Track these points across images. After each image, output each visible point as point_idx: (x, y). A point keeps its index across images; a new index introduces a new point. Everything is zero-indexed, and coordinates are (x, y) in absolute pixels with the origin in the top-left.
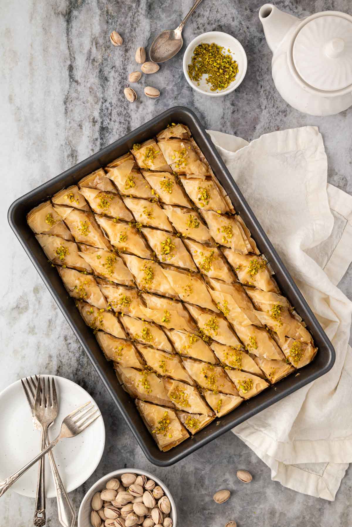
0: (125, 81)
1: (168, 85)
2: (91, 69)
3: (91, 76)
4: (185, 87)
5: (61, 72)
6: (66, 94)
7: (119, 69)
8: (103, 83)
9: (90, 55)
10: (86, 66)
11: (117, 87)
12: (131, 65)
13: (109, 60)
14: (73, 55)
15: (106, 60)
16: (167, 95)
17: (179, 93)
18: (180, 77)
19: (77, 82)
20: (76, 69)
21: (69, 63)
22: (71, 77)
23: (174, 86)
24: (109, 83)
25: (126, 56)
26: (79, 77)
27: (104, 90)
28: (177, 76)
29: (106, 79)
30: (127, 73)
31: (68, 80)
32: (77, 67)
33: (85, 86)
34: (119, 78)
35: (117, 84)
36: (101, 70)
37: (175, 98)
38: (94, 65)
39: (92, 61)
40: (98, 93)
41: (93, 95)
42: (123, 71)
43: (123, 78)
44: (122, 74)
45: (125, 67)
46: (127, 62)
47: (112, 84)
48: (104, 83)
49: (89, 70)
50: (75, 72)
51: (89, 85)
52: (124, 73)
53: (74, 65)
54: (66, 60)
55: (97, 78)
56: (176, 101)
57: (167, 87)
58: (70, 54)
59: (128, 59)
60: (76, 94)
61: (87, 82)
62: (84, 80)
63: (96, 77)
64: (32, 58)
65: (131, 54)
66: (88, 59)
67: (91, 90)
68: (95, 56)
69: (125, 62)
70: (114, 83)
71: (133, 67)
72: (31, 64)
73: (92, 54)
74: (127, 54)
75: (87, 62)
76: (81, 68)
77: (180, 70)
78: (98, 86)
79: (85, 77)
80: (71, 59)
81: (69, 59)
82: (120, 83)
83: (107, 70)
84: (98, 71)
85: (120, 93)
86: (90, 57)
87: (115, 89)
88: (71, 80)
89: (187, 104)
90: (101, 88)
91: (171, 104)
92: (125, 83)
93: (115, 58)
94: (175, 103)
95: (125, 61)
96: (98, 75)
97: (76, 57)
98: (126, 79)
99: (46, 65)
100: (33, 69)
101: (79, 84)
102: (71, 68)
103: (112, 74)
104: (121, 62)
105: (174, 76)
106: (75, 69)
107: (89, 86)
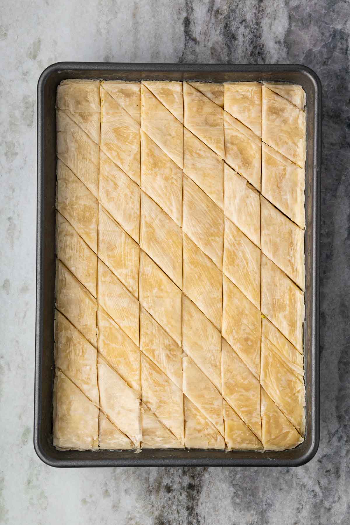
0: (258, 39)
1: (315, 45)
2: (213, 24)
3: (213, 32)
4: (338, 48)
5: (174, 27)
6: (180, 56)
7: (251, 24)
8: (228, 42)
9: (213, 5)
10: (208, 19)
11: (248, 47)
12: (267, 19)
13: (238, 12)
14: (190, 5)
15: (233, 11)
16: (313, 58)
17: (329, 56)
18: (331, 35)
19: (194, 40)
20: (195, 23)
21: (184, 15)
22: (187, 33)
23: (323, 46)
24: (236, 42)
25: (260, 6)
26: (197, 33)
27: (230, 51)
28: (328, 34)
29: (234, 37)
30: (261, 30)
31: (183, 38)
32: (195, 21)
33: (205, 46)
34: (251, 36)
35: (247, 43)
36: (227, 25)
37: (325, 63)
38: (217, 18)
39: (215, 14)
40: (222, 55)
41: (216, 58)
42: (256, 26)
43: (255, 36)
44: (255, 31)
45: (259, 21)
46: (262, 14)
47: (241, 43)
48: (231, 41)
49: (211, 25)
50: (192, 27)
51: (210, 44)
52: (257, 30)
53: (191, 17)
54: (181, 12)
55: (222, 35)
56: (325, 67)
57: (313, 48)
58: (187, 3)
59: (263, 10)
60: (194, 56)
61: (208, 40)
62: (203, 38)
63: (220, 34)
64: (136, 8)
65: (267, 4)
66: (210, 10)
67: (213, 51)
68: (219, 6)
69: (259, 15)
70: (244, 42)
71: (269, 21)
72: (134, 15)
73: (215, 4)
74: (262, 4)
75: (209, 14)
76: (200, 22)
77: (331, 26)
78: (223, 46)
79: (205, 34)
80: (187, 10)
81: (185, 9)
82: (252, 43)
83: (234, 25)
84: (222, 25)
85: (251, 55)
86: (212, 8)
87: (245, 50)
88: (188, 38)
89: (340, 71)
90: (227, 48)
91: (319, 70)
92: (258, 43)
93: (245, 9)
94: (325, 69)
95: (259, 13)
96: (223, 31)
97: (195, 8)
98: (259, 37)
99: (154, 16)
100: (137, 23)
101: (197, 44)
102: (187, 22)
103: (242, 30)
104: (254, 15)
105: (323, 34)
106: (192, 23)
107: (211, 46)
